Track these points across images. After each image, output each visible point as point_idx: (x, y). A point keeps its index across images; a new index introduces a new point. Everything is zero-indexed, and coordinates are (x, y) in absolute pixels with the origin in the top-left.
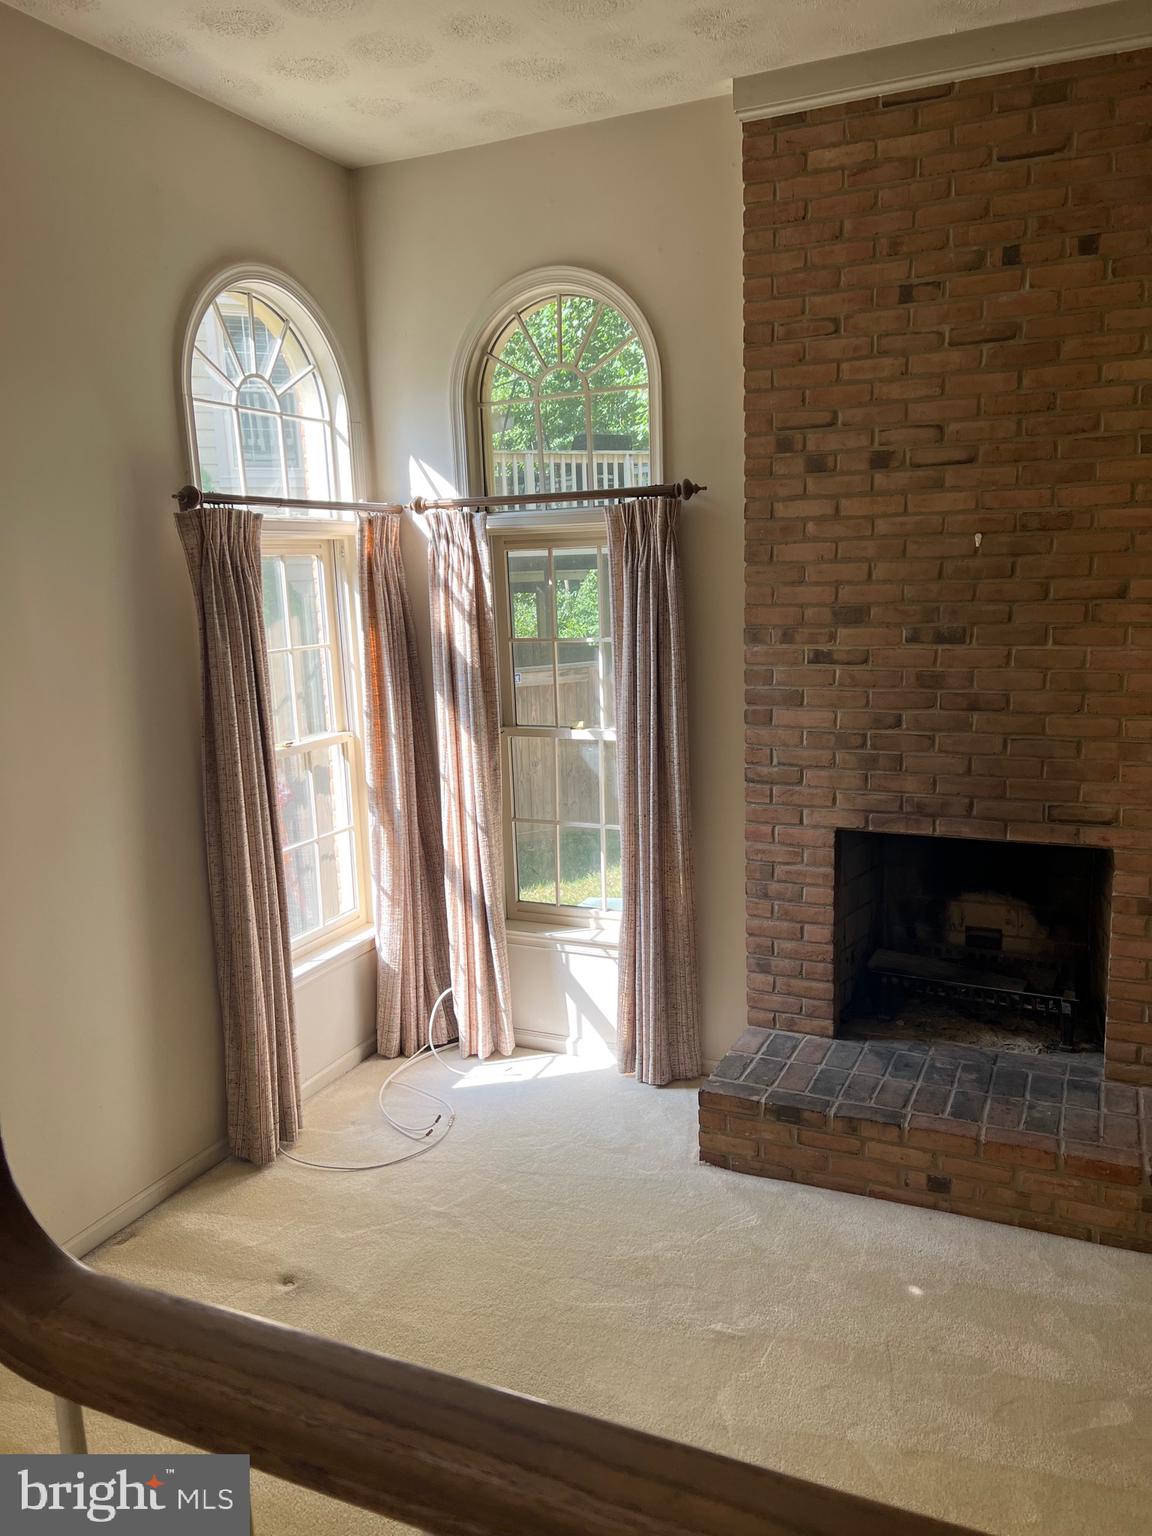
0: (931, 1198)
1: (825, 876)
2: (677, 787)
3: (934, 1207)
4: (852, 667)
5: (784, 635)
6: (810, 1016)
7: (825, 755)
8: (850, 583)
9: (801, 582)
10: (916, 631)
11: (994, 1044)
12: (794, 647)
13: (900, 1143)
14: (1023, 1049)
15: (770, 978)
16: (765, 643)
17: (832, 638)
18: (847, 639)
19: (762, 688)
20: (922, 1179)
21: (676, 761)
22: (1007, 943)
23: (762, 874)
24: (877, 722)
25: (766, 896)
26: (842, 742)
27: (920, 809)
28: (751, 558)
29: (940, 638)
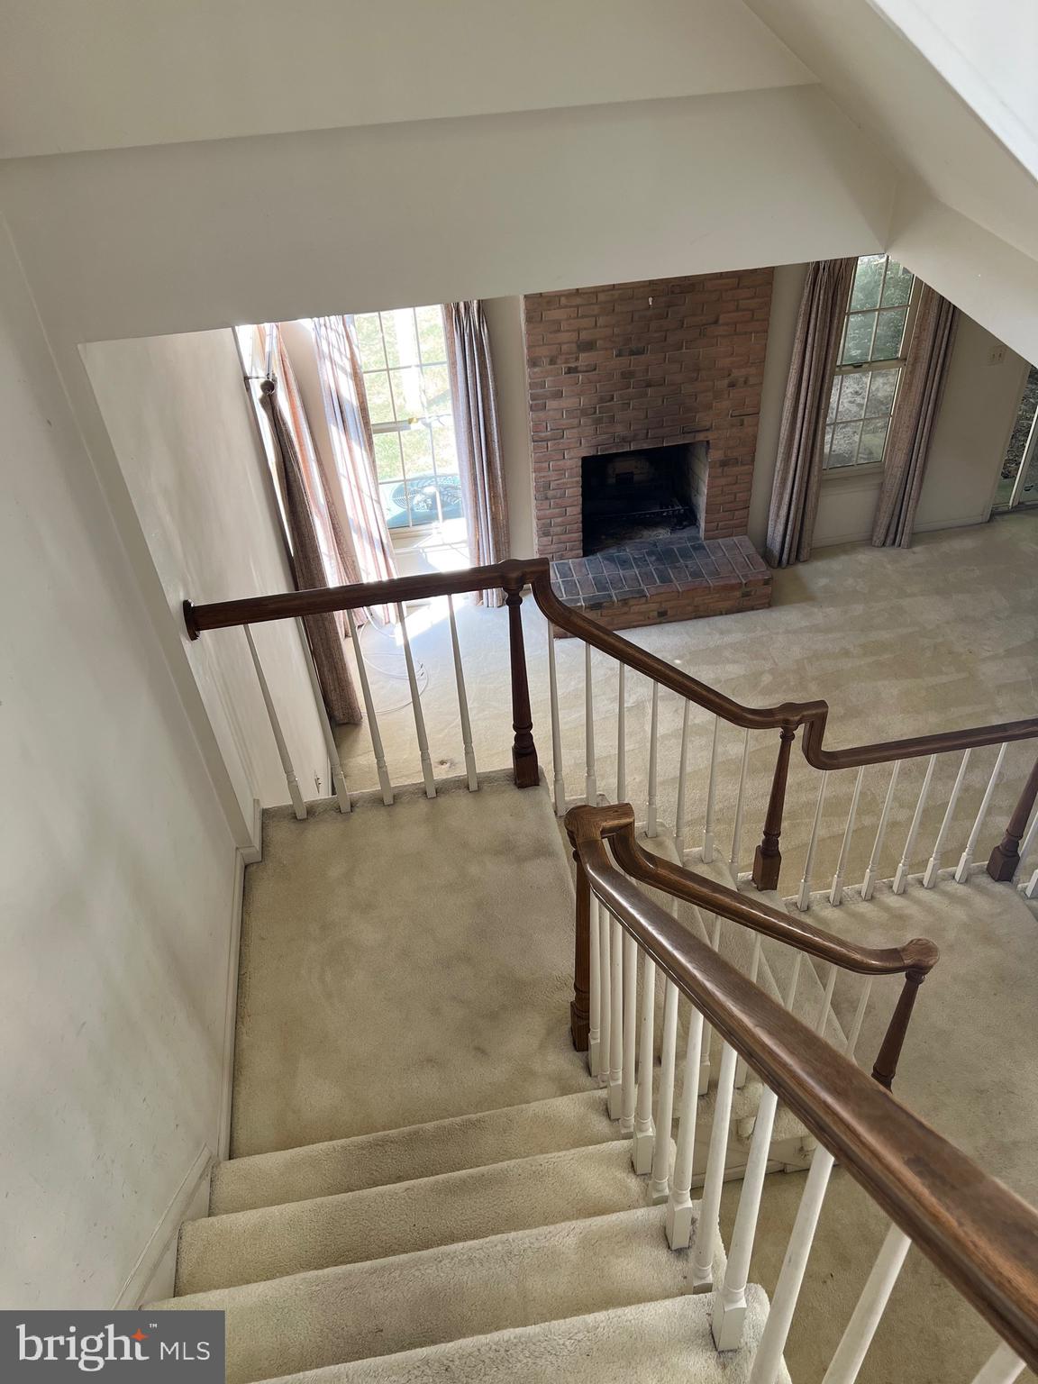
0: (658, 621)
1: (577, 482)
2: (497, 454)
3: (660, 623)
4: (587, 374)
5: (551, 360)
6: (571, 550)
7: (576, 421)
8: (585, 329)
9: (559, 331)
10: (620, 350)
11: (650, 536)
12: (556, 366)
13: (647, 602)
14: (662, 534)
15: (550, 538)
16: (540, 366)
17: (577, 359)
18: (584, 359)
19: (540, 391)
20: (655, 614)
21: (496, 441)
22: (636, 478)
23: (544, 491)
24: (602, 400)
25: (547, 498)
26: (584, 413)
27: (624, 440)
28: (529, 320)
29: (632, 353)
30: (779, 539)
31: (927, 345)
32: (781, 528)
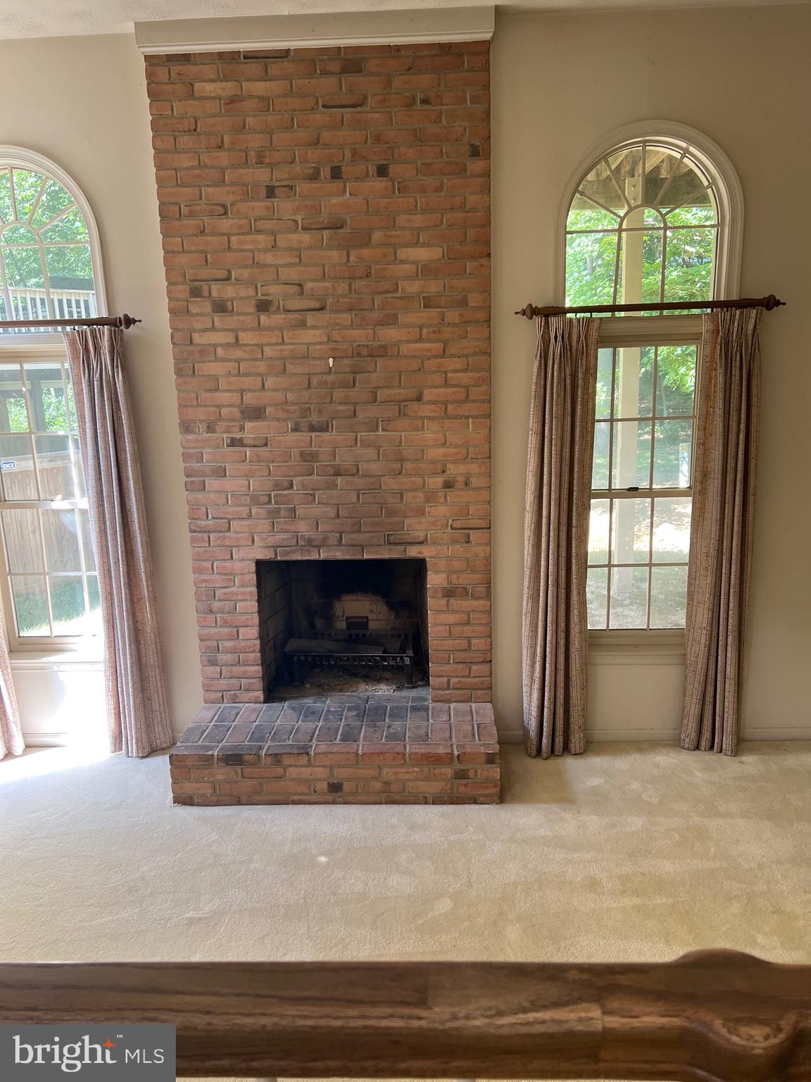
0: (330, 798)
1: (251, 593)
2: (139, 539)
3: (334, 803)
4: (256, 449)
5: (208, 427)
6: (248, 690)
7: (245, 511)
8: (250, 390)
9: (217, 390)
10: (296, 423)
11: (366, 690)
12: (216, 435)
13: (309, 764)
14: (383, 691)
15: (218, 668)
16: (196, 433)
17: (242, 428)
18: (252, 430)
19: (196, 465)
20: (324, 785)
21: (136, 521)
22: (372, 625)
23: (207, 596)
24: (277, 486)
25: (211, 611)
26: (255, 500)
27: (310, 543)
28: (179, 372)
29: (312, 428)
30: (534, 712)
31: (717, 454)
32: (536, 695)
